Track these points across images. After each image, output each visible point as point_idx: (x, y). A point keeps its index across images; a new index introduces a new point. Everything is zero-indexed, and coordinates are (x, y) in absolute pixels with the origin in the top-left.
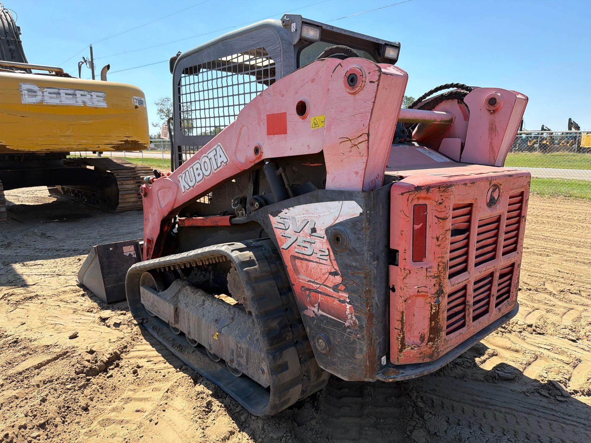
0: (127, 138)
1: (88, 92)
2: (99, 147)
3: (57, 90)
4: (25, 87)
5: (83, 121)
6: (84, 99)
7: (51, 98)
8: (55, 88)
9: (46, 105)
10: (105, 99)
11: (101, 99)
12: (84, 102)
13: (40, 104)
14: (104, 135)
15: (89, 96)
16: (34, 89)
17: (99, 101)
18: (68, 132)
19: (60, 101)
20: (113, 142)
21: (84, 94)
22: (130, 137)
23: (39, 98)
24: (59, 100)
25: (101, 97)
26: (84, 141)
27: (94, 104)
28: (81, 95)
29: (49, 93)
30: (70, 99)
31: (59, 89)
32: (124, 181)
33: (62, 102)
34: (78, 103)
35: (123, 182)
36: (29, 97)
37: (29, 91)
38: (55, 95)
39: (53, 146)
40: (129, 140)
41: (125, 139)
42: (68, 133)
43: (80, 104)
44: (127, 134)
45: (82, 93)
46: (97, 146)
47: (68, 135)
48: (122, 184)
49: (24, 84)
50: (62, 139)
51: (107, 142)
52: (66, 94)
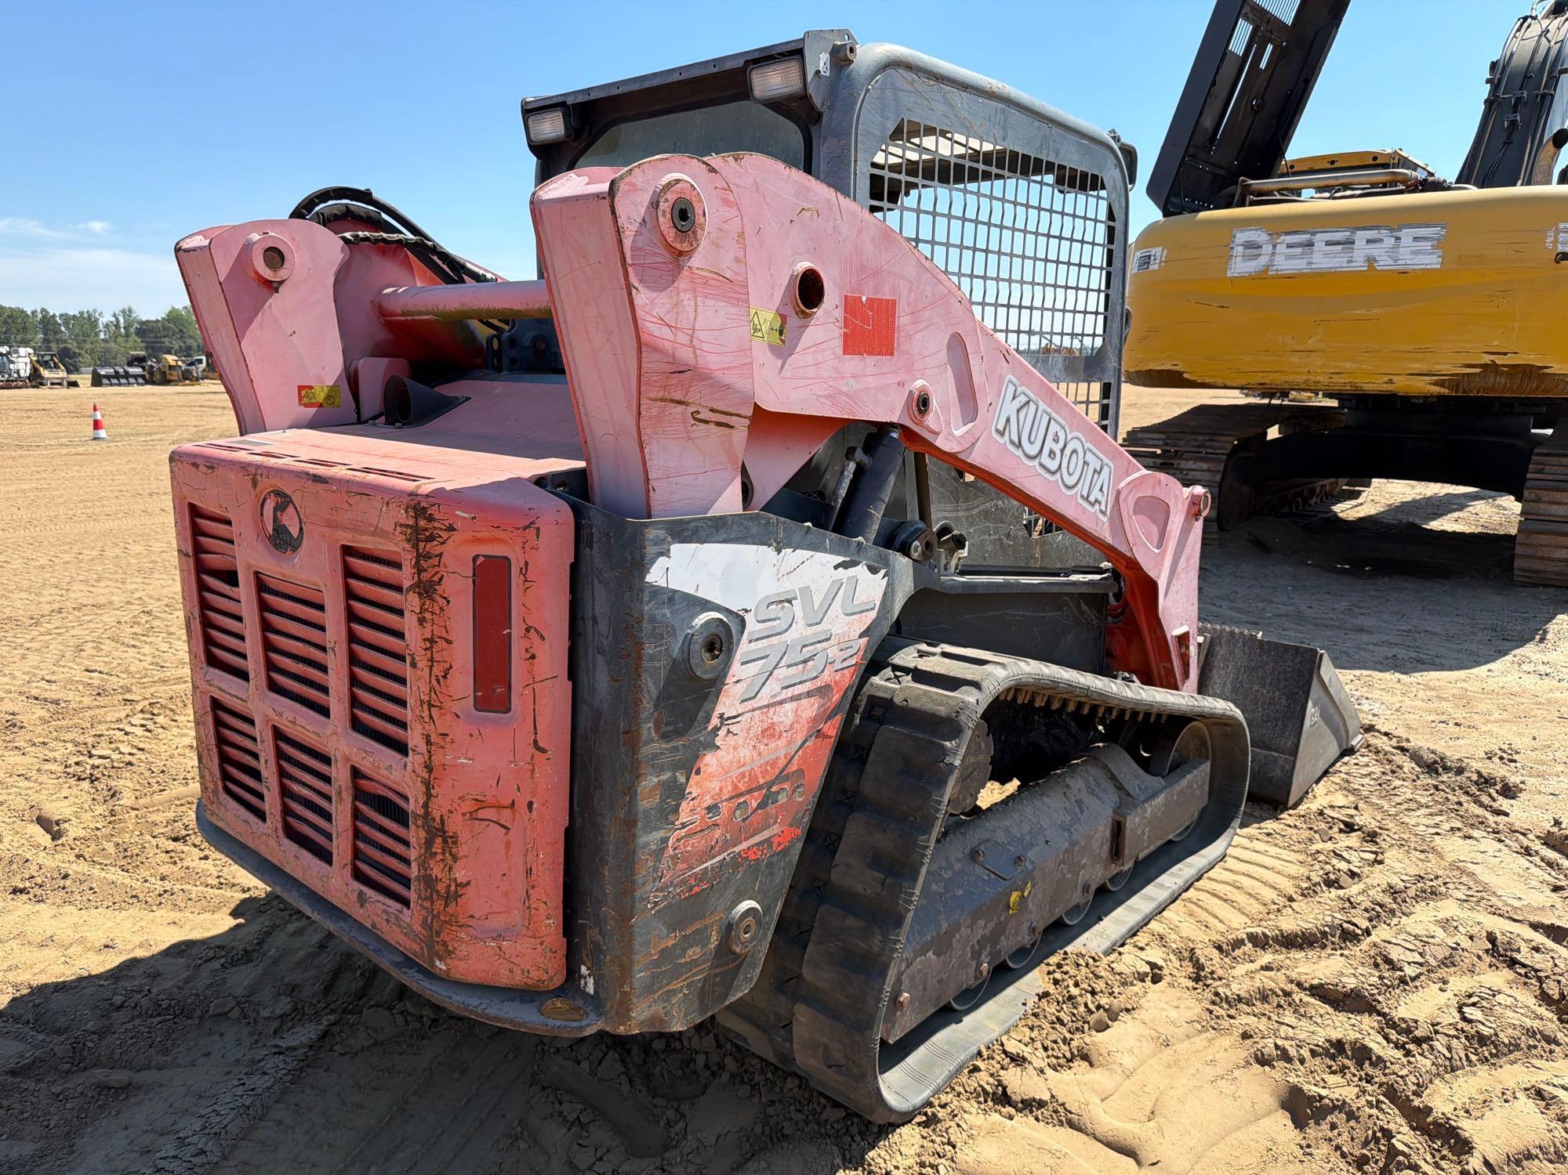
0: (1493, 357)
1: (1392, 230)
2: (1390, 381)
3: (1308, 236)
4: (1241, 237)
5: (1357, 312)
6: (1375, 250)
7: (1289, 257)
8: (1304, 232)
9: (1273, 277)
10: (1439, 244)
11: (1427, 245)
12: (1371, 260)
13: (1262, 276)
14: (1410, 347)
15: (1389, 242)
16: (1259, 240)
17: (1416, 253)
18: (1310, 341)
19: (1310, 263)
20: (1438, 367)
21: (1378, 236)
22: (1505, 354)
23: (1263, 260)
24: (1305, 261)
25: (1425, 239)
26: (1348, 365)
27: (1400, 262)
28: (1369, 241)
29: (1289, 246)
30: (1335, 255)
31: (1313, 234)
32: (1546, 490)
33: (1313, 266)
34: (1353, 264)
35: (1543, 494)
36: (1244, 261)
37: (1250, 245)
38: (1300, 250)
39: (1272, 376)
40: (1498, 362)
41: (1487, 359)
42: (1311, 344)
43: (1359, 264)
44: (1496, 344)
45: (1372, 234)
46: (1386, 379)
47: (1311, 348)
48: (1538, 500)
49: (1241, 231)
50: (1294, 359)
51: (1417, 367)
52: (1328, 243)
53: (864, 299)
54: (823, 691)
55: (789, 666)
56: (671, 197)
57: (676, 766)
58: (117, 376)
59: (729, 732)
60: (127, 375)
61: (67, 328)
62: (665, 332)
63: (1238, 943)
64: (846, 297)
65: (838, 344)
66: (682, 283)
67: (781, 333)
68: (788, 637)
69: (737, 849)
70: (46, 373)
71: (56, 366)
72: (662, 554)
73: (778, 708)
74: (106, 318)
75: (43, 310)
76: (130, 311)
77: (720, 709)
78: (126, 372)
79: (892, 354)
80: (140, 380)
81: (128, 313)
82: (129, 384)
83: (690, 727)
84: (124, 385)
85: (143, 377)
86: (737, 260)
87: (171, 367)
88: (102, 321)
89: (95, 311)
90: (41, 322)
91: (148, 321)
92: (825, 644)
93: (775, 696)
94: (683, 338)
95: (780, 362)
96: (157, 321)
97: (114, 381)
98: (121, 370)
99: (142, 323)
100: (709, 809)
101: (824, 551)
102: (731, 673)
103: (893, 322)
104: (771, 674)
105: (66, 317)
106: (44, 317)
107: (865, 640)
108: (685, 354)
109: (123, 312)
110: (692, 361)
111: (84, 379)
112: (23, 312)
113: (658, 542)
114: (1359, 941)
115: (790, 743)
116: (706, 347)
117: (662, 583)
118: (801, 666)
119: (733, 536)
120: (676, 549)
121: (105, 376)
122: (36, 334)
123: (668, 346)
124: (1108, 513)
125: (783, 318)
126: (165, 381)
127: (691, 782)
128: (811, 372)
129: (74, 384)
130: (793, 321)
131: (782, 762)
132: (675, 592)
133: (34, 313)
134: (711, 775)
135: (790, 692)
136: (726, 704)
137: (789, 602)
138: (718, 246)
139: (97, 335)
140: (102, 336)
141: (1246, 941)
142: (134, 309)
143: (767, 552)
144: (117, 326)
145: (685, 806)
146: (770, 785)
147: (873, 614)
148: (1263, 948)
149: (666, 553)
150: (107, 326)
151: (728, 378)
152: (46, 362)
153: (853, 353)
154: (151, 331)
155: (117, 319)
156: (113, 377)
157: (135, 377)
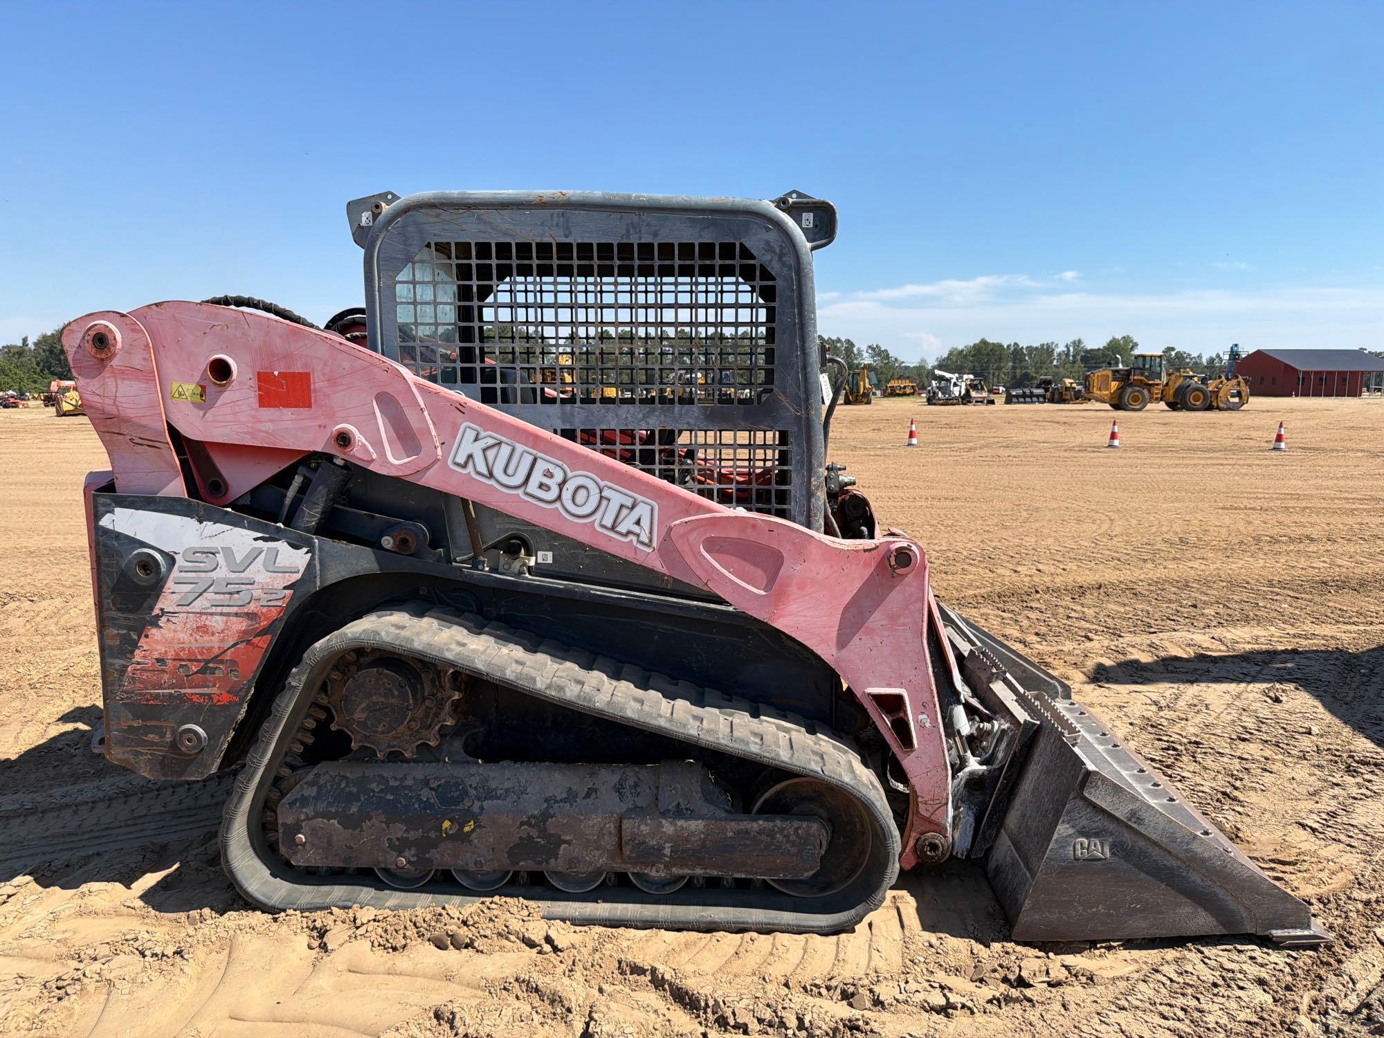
53: (276, 373)
54: (251, 616)
55: (216, 593)
56: (92, 333)
57: (130, 628)
58: (1024, 396)
59: (168, 620)
60: (1032, 395)
61: (1030, 358)
62: (97, 399)
63: (637, 970)
64: (259, 373)
65: (253, 400)
66: (106, 373)
67: (201, 396)
68: (214, 575)
69: (183, 691)
70: (973, 394)
71: (982, 389)
72: (110, 512)
73: (209, 617)
74: (1061, 348)
75: (1016, 344)
76: (1079, 341)
77: (159, 605)
78: (1031, 392)
79: (310, 406)
80: (1041, 399)
81: (1077, 343)
82: (1032, 402)
83: (138, 609)
84: (1029, 403)
85: (1044, 397)
86: (145, 359)
87: (1067, 389)
88: (1058, 350)
89: (1053, 343)
90: (1013, 353)
91: (1092, 350)
92: (249, 586)
93: (207, 609)
94: (107, 401)
95: (201, 413)
96: (1099, 349)
97: (1022, 400)
98: (1027, 391)
99: (1088, 352)
100: (158, 660)
101: (243, 527)
102: (167, 586)
103: (309, 386)
104: (201, 594)
105: (1030, 349)
106: (1015, 350)
107: (289, 592)
108: (111, 410)
109: (1074, 343)
110: (116, 413)
111: (1000, 400)
112: (1000, 346)
113: (105, 505)
114: (726, 1030)
115: (222, 641)
116: (124, 405)
117: (111, 527)
118: (228, 596)
119: (161, 508)
120: (117, 510)
121: (1014, 396)
122: (1007, 363)
123: (99, 405)
124: (655, 544)
125: (203, 388)
126: (1062, 400)
127: (141, 640)
128: (230, 418)
129: (992, 402)
130: (211, 389)
131: (216, 651)
132: (119, 533)
133: (1009, 346)
134: (157, 642)
135: (219, 609)
136: (166, 602)
137: (213, 554)
138: (130, 353)
139: (1051, 362)
140: (1055, 363)
141: (648, 973)
142: (1083, 340)
143: (192, 523)
144: (1067, 355)
145: (137, 652)
146: (207, 662)
147: (298, 576)
148: (656, 988)
149: (112, 512)
150: (1059, 355)
151: (143, 422)
152: (976, 385)
153: (269, 406)
154: (1092, 358)
155: (1068, 349)
156: (1021, 396)
157: (1038, 396)
